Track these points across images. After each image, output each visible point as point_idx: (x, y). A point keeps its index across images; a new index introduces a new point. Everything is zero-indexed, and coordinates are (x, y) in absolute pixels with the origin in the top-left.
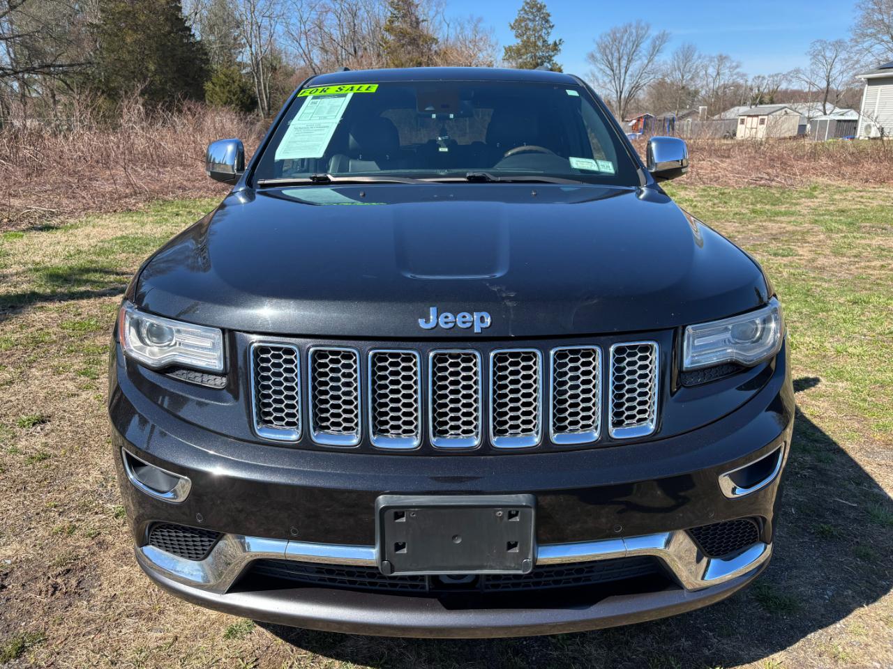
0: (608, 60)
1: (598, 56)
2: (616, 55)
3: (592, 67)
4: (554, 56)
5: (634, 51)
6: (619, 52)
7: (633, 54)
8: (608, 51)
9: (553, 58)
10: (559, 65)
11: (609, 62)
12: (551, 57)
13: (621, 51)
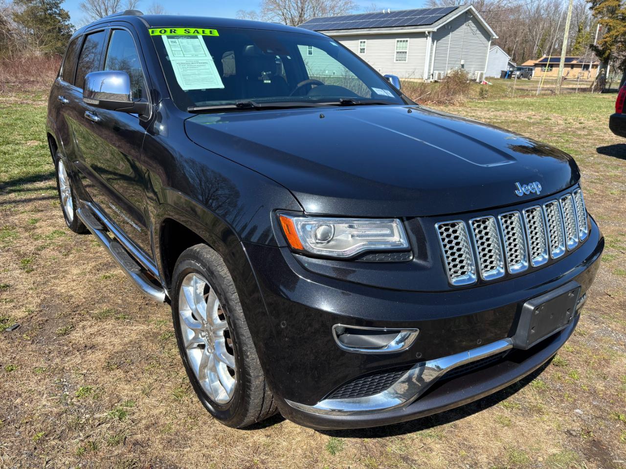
0: (97, 9)
1: (88, 6)
2: (103, 6)
3: (85, 14)
4: (60, 3)
5: (117, 5)
6: (105, 4)
7: (116, 7)
8: (96, 3)
9: (60, 5)
10: (66, 11)
11: (98, 12)
12: (58, 4)
13: (106, 4)
